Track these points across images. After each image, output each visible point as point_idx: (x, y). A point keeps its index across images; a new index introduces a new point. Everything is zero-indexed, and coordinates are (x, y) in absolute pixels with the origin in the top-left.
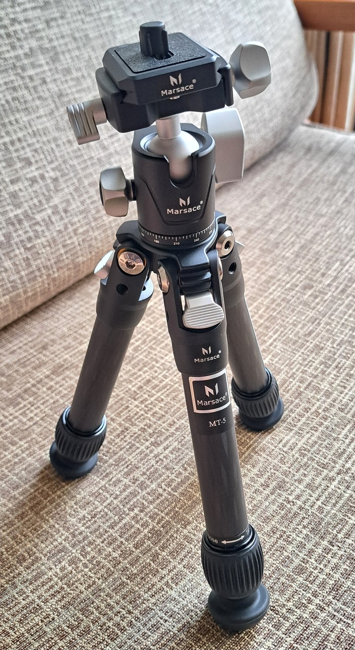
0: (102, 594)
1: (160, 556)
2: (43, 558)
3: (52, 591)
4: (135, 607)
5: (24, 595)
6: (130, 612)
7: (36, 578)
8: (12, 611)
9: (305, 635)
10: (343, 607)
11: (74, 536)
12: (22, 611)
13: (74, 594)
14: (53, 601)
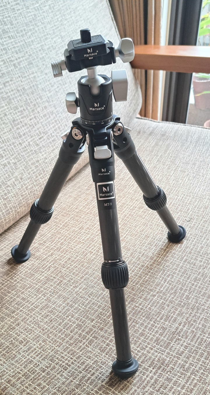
0: (59, 353)
1: (82, 335)
2: (31, 341)
3: (36, 354)
4: (74, 356)
5: (25, 357)
6: (72, 358)
7: (29, 349)
8: (20, 364)
9: (145, 360)
10: (160, 347)
11: (43, 330)
12: (24, 363)
13: (46, 354)
14: (38, 358)
